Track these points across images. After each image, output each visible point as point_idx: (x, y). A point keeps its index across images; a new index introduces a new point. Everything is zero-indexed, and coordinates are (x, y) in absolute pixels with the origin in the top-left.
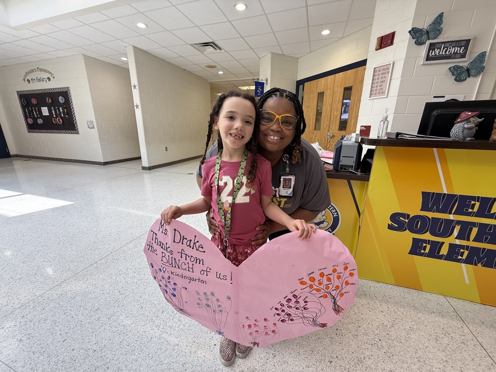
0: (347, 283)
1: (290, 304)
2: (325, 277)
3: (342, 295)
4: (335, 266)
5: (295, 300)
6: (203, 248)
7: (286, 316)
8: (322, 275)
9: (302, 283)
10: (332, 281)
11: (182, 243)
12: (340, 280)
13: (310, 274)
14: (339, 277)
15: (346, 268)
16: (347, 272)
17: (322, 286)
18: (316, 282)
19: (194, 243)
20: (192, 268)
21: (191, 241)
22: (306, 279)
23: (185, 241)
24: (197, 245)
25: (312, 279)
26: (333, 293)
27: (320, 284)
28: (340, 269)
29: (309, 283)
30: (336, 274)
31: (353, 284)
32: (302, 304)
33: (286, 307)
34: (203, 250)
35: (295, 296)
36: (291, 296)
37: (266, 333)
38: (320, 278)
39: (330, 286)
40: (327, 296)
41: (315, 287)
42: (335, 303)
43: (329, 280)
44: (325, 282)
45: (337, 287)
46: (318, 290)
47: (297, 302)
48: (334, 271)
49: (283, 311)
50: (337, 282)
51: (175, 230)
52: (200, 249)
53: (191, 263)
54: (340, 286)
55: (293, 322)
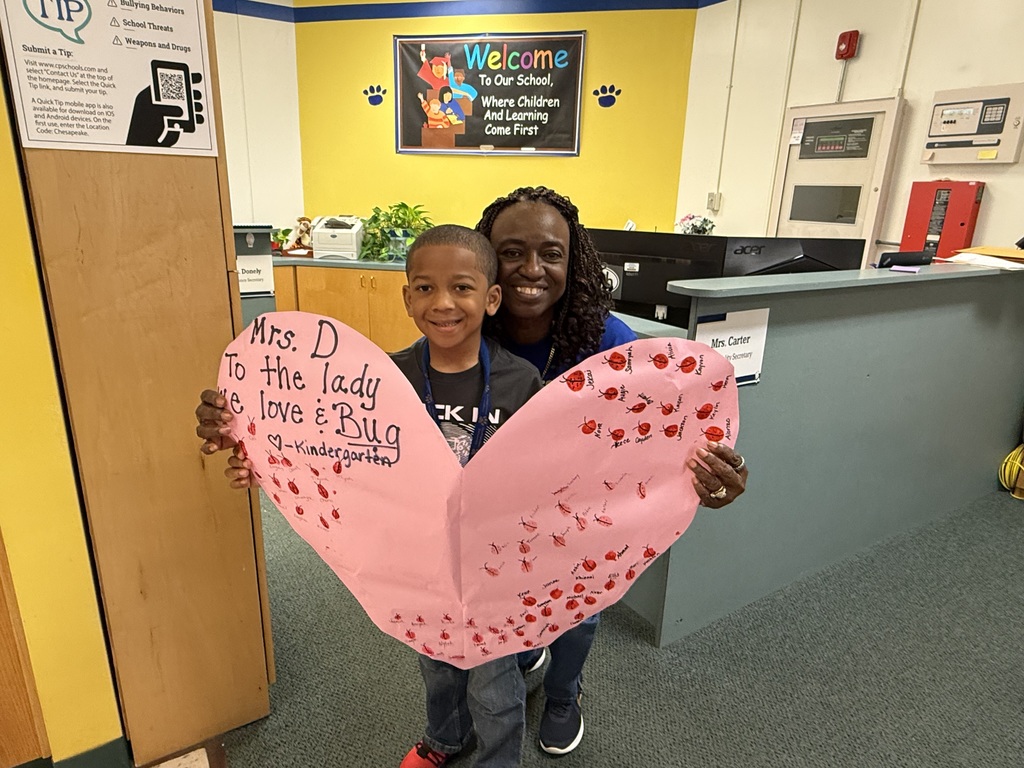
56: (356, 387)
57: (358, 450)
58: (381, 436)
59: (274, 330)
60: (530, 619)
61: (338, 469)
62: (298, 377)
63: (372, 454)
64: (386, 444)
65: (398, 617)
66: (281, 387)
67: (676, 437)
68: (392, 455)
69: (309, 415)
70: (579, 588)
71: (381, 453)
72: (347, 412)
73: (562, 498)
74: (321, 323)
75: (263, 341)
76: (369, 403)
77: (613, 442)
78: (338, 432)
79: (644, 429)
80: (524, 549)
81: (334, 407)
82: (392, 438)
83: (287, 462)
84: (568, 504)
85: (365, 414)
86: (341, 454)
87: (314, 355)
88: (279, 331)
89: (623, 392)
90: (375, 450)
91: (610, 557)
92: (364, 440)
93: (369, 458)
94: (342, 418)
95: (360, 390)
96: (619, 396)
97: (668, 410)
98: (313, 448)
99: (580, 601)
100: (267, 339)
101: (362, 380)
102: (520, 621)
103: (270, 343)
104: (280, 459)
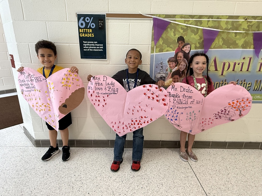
0: (247, 106)
1: (222, 113)
2: (239, 103)
3: (244, 110)
4: (243, 98)
5: (225, 111)
6: (192, 91)
7: (219, 117)
8: (237, 102)
9: (229, 104)
10: (241, 104)
11: (184, 91)
12: (245, 104)
13: (233, 101)
14: (244, 103)
15: (247, 100)
16: (248, 101)
17: (237, 106)
18: (235, 104)
19: (189, 90)
20: (187, 102)
21: (187, 89)
22: (231, 103)
23: (185, 90)
24: (190, 90)
25: (233, 103)
26: (241, 109)
27: (236, 105)
28: (245, 100)
29: (232, 104)
30: (243, 102)
31: (249, 106)
32: (227, 112)
33: (220, 113)
34: (192, 92)
35: (225, 110)
36: (223, 110)
37: (209, 124)
38: (236, 103)
39: (240, 106)
40: (238, 110)
41: (234, 106)
42: (240, 113)
43: (240, 104)
44: (238, 104)
45: (243, 107)
46: (235, 108)
47: (225, 112)
48: (243, 100)
49: (218, 115)
50: (243, 105)
51: (181, 86)
52: (191, 92)
53: (187, 100)
54: (244, 106)
55: (221, 119)
56: (111, 84)
57: (111, 93)
58: (115, 90)
59: (96, 78)
60: (132, 124)
61: (108, 96)
62: (101, 84)
63: (114, 93)
64: (116, 91)
65: (112, 122)
66: (98, 86)
67: (158, 102)
68: (117, 92)
69: (104, 89)
70: (140, 121)
71: (115, 93)
72: (110, 87)
73: (140, 105)
74: (104, 76)
75: (95, 80)
76: (113, 86)
77: (148, 98)
78: (108, 90)
79: (153, 98)
80: (133, 111)
81: (108, 87)
82: (117, 90)
83: (99, 96)
84: (140, 106)
85: (113, 87)
86: (108, 94)
87: (103, 81)
88: (97, 78)
89: (150, 90)
90: (114, 92)
91: (145, 117)
92: (112, 91)
93: (113, 94)
94: (109, 88)
95: (112, 84)
96: (150, 91)
97: (157, 96)
98: (104, 93)
99: (140, 124)
100: (95, 79)
101: (112, 83)
102: (130, 124)
103: (96, 80)
104: (98, 96)
